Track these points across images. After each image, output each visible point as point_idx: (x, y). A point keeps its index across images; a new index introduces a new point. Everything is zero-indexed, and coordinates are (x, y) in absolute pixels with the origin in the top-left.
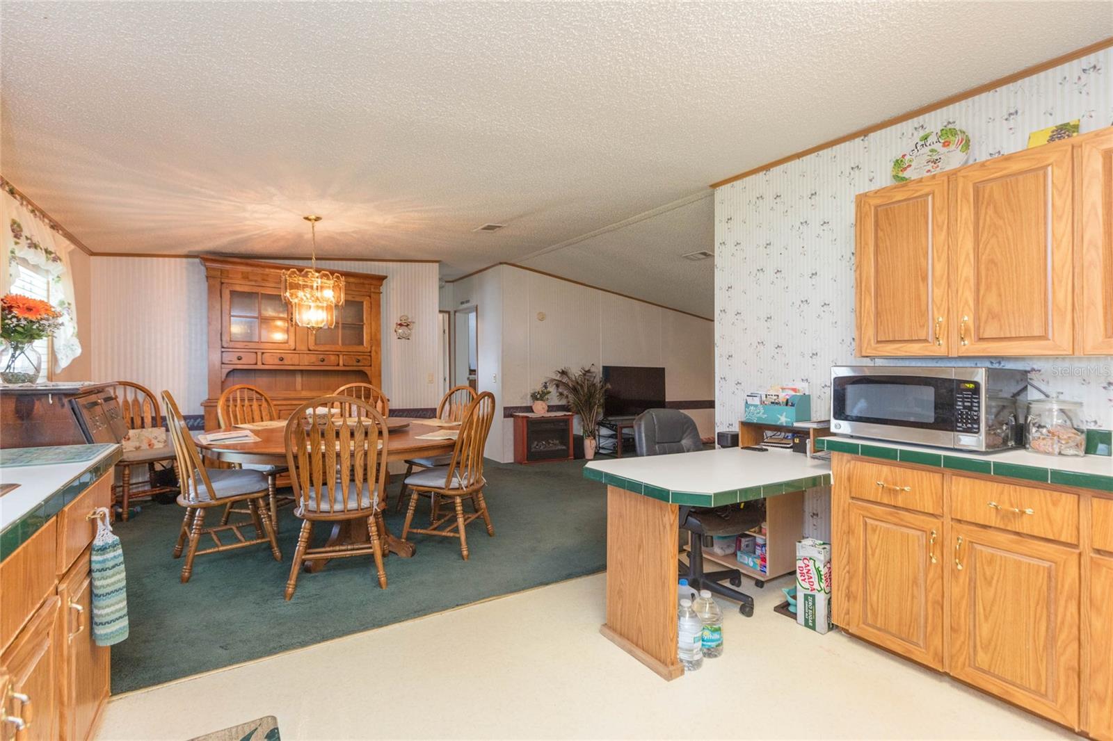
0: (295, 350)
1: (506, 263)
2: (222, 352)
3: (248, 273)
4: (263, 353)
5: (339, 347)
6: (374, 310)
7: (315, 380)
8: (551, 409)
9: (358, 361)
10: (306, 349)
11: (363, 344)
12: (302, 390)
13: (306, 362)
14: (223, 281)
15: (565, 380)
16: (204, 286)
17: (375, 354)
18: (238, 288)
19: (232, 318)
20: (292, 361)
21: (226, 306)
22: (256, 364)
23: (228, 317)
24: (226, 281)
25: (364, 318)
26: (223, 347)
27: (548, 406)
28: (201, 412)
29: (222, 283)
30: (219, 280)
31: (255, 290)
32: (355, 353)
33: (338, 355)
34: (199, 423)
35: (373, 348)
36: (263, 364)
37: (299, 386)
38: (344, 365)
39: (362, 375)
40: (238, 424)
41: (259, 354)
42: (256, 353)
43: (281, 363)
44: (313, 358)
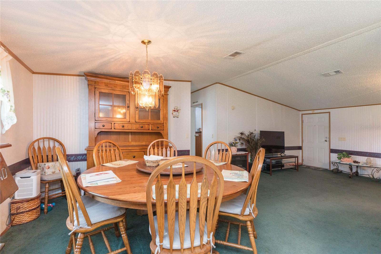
0: (129, 122)
1: (219, 83)
2: (95, 123)
3: (108, 83)
4: (114, 123)
5: (149, 121)
6: (165, 103)
7: (137, 137)
8: (239, 150)
9: (158, 128)
10: (135, 122)
11: (160, 119)
12: (132, 141)
13: (134, 128)
14: (96, 87)
15: (243, 137)
16: (87, 90)
17: (165, 124)
18: (103, 91)
19: (100, 105)
20: (128, 127)
21: (97, 100)
22: (111, 129)
23: (98, 105)
24: (98, 87)
25: (161, 107)
26: (95, 120)
27: (237, 149)
28: (85, 152)
29: (95, 88)
30: (94, 86)
31: (111, 92)
32: (156, 124)
33: (149, 125)
34: (84, 158)
35: (165, 121)
36: (114, 129)
37: (130, 140)
38: (152, 130)
39: (159, 135)
40: (104, 163)
41: (113, 124)
42: (111, 123)
43: (123, 128)
44: (138, 126)
